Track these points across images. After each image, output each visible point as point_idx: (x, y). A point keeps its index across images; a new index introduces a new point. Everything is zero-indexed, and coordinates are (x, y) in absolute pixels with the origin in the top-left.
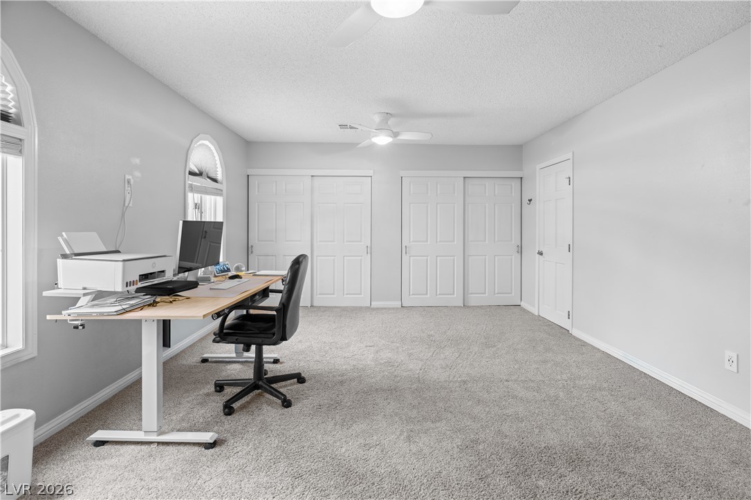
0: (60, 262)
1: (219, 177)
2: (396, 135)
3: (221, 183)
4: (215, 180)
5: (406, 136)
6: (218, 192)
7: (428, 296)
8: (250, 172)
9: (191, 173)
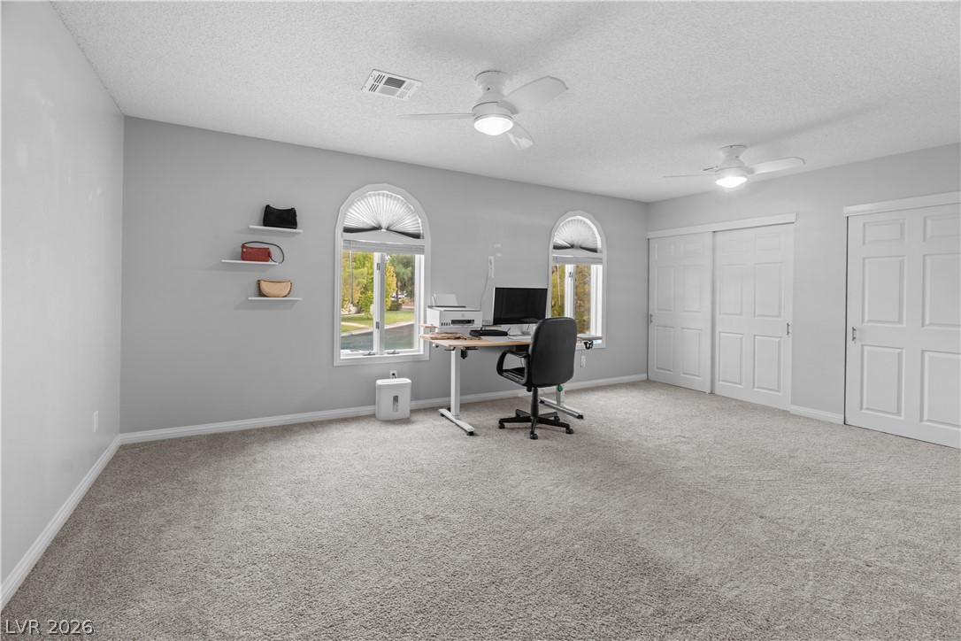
0: (428, 310)
1: (599, 246)
2: (750, 171)
3: (601, 252)
4: (594, 250)
5: (764, 169)
6: (598, 261)
7: (902, 418)
8: (650, 235)
9: (557, 247)
